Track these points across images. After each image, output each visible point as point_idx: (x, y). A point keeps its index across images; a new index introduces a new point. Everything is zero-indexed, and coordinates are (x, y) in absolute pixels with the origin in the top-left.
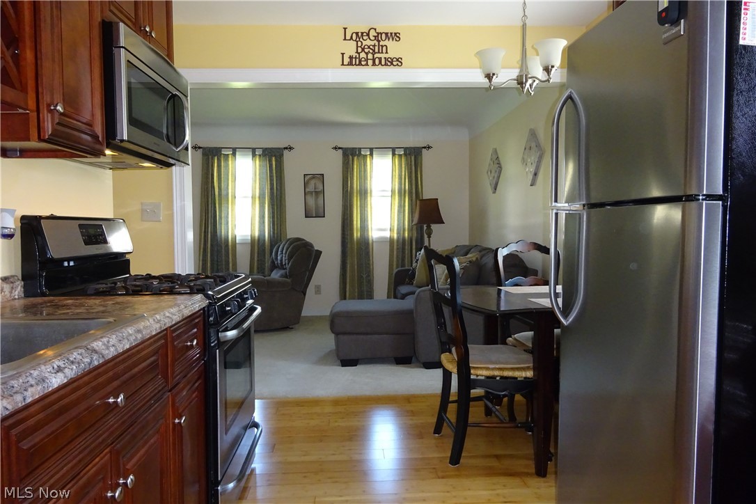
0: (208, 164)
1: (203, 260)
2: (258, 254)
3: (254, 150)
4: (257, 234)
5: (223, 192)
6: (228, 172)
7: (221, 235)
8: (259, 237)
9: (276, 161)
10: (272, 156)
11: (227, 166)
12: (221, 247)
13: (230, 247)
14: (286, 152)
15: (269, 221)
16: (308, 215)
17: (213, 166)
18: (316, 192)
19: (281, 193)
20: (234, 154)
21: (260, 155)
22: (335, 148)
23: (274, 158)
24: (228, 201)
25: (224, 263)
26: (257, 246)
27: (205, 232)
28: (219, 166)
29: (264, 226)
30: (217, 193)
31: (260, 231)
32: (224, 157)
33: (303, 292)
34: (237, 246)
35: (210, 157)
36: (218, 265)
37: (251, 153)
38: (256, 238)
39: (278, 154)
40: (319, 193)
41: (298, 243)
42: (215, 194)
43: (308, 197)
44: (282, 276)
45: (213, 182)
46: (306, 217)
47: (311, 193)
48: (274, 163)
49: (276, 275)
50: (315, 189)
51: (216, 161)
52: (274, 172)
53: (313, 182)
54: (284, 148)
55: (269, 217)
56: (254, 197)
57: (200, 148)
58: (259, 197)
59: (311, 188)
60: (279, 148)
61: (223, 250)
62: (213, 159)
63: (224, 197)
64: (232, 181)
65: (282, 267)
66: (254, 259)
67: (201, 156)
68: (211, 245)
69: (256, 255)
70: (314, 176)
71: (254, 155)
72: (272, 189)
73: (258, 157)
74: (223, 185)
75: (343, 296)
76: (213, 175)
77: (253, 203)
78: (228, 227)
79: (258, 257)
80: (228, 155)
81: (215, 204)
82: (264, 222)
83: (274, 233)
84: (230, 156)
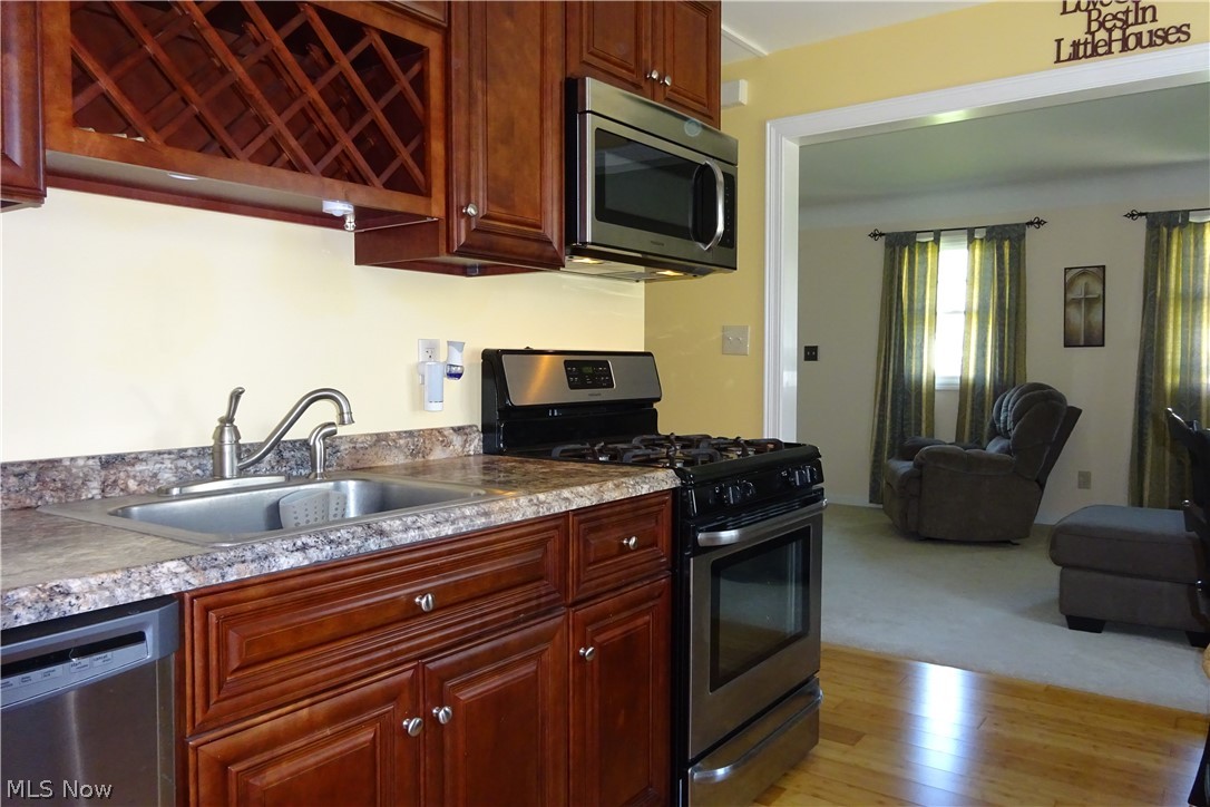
0: (893, 260)
1: (880, 416)
2: (973, 409)
3: (971, 233)
4: (971, 375)
5: (916, 305)
6: (926, 272)
7: (910, 376)
8: (975, 380)
9: (1011, 247)
10: (1003, 239)
11: (925, 261)
12: (910, 395)
13: (924, 397)
14: (1030, 231)
15: (994, 353)
16: (1069, 342)
17: (901, 263)
18: (1087, 299)
19: (1018, 304)
20: (937, 241)
21: (981, 240)
22: (1132, 215)
23: (1007, 243)
24: (924, 320)
25: (913, 422)
26: (971, 397)
27: (885, 370)
28: (912, 263)
29: (985, 363)
30: (905, 307)
31: (977, 370)
32: (920, 247)
33: (1037, 481)
34: (937, 394)
35: (897, 248)
36: (903, 427)
37: (966, 237)
38: (971, 382)
39: (1014, 235)
40: (1096, 302)
41: (1036, 392)
42: (902, 311)
43: (1072, 311)
44: (1002, 450)
45: (900, 290)
46: (1065, 346)
47: (1077, 302)
48: (1007, 251)
49: (994, 448)
50: (1086, 293)
51: (906, 254)
52: (1007, 266)
53: (1081, 282)
54: (1028, 224)
55: (994, 347)
56: (968, 313)
57: (881, 235)
58: (978, 312)
59: (1078, 292)
60: (1018, 225)
61: (913, 402)
62: (902, 252)
63: (917, 313)
64: (931, 287)
65: (1005, 434)
66: (965, 417)
67: (884, 247)
68: (894, 392)
69: (969, 410)
70: (1084, 271)
71: (971, 240)
72: (1001, 296)
73: (978, 242)
74: (916, 293)
75: (1137, 499)
76: (900, 278)
77: (968, 322)
78: (922, 362)
79: (972, 414)
80: (927, 242)
81: (902, 325)
82: (984, 355)
83: (1001, 374)
84: (930, 244)
